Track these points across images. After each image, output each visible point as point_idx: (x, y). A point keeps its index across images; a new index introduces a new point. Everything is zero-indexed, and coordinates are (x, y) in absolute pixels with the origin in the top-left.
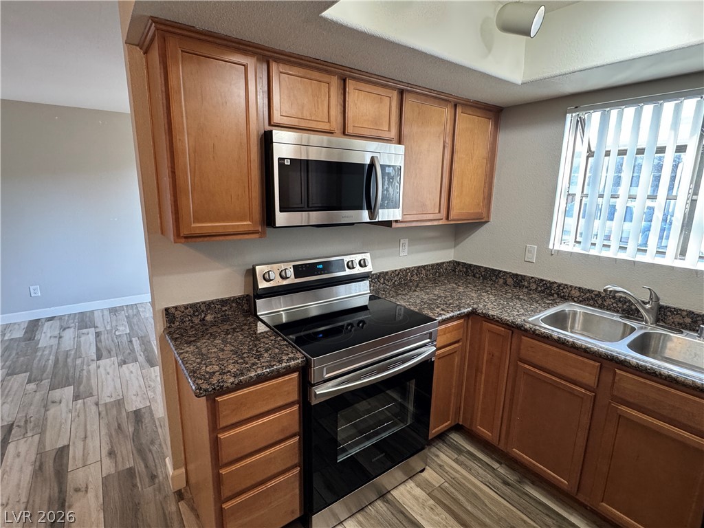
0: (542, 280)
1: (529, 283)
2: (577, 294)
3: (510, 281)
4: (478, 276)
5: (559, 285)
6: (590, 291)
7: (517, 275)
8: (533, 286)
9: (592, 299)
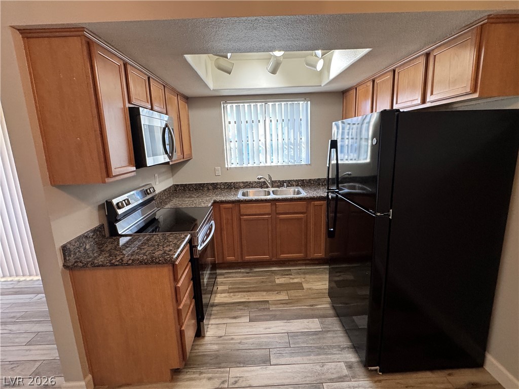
0: (226, 183)
1: (220, 186)
2: (242, 185)
3: (210, 187)
4: (191, 189)
5: (234, 183)
6: (247, 182)
7: (214, 183)
8: (223, 187)
9: (248, 185)
